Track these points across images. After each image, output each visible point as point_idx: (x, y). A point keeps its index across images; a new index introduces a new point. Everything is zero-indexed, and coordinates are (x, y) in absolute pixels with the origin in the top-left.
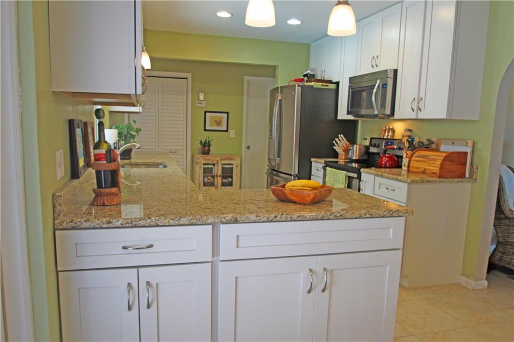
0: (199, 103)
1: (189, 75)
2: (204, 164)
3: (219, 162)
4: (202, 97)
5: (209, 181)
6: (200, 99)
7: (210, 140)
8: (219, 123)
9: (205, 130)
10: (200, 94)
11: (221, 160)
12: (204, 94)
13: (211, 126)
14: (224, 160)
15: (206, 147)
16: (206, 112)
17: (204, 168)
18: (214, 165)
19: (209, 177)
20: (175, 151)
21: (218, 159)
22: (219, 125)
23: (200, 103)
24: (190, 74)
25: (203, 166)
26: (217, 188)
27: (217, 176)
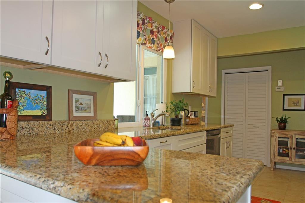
0: (277, 88)
1: (269, 68)
2: (279, 137)
3: (293, 136)
4: (280, 83)
5: (285, 152)
6: (279, 85)
7: (287, 118)
8: (297, 104)
9: (284, 110)
10: (279, 81)
11: (295, 135)
12: (282, 81)
13: (289, 106)
14: (299, 135)
15: (283, 124)
16: (284, 95)
17: (279, 141)
18: (288, 138)
19: (285, 149)
20: (259, 126)
21: (292, 134)
22: (297, 105)
23: (279, 88)
24: (271, 67)
25: (277, 139)
26: (291, 158)
27: (291, 148)
